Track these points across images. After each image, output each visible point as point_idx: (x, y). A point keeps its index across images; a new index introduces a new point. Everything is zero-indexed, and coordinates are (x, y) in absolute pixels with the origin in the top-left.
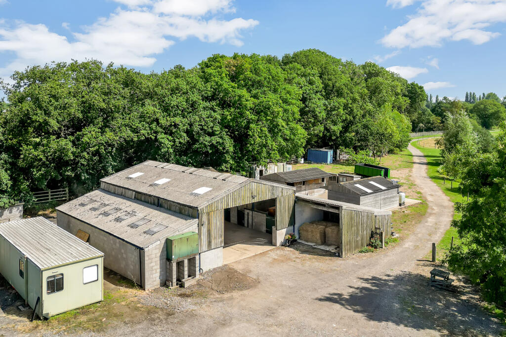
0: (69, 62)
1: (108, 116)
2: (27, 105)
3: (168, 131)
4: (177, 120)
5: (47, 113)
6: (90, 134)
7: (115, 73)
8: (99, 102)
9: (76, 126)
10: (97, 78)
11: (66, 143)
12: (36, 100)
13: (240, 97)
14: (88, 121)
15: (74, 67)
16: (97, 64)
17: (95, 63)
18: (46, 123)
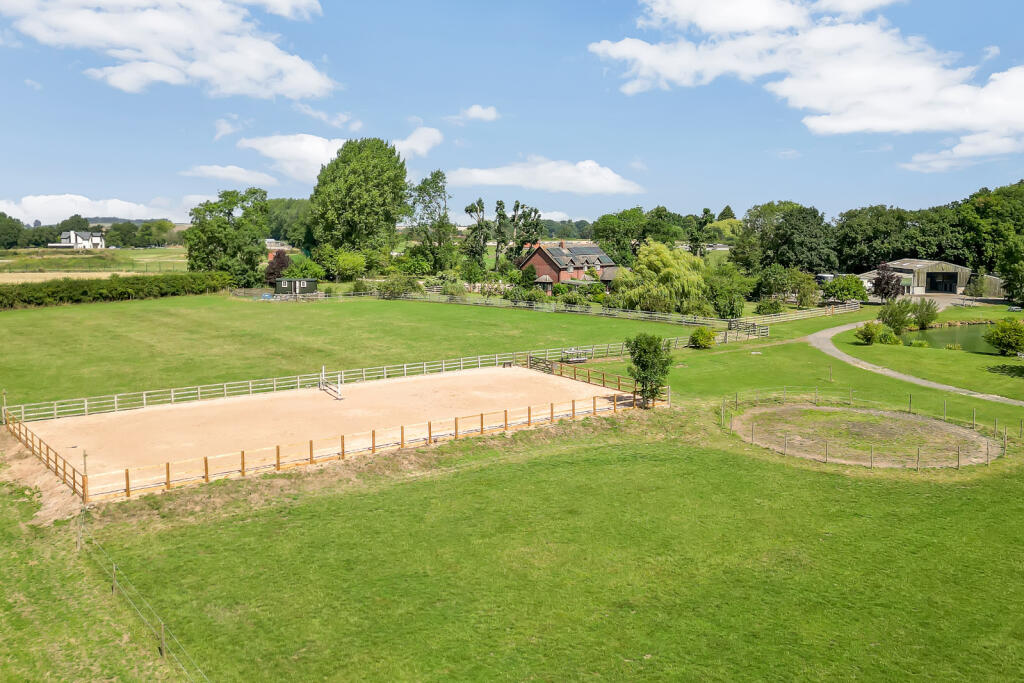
0: (868, 206)
1: (887, 234)
2: (847, 230)
3: (923, 244)
4: (930, 239)
5: (857, 233)
6: (876, 243)
7: (893, 212)
8: (882, 228)
9: (869, 240)
10: (881, 215)
11: (864, 247)
12: (850, 226)
13: (979, 224)
14: (876, 238)
15: (871, 209)
16: (883, 207)
17: (882, 206)
18: (856, 238)
